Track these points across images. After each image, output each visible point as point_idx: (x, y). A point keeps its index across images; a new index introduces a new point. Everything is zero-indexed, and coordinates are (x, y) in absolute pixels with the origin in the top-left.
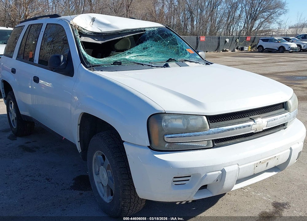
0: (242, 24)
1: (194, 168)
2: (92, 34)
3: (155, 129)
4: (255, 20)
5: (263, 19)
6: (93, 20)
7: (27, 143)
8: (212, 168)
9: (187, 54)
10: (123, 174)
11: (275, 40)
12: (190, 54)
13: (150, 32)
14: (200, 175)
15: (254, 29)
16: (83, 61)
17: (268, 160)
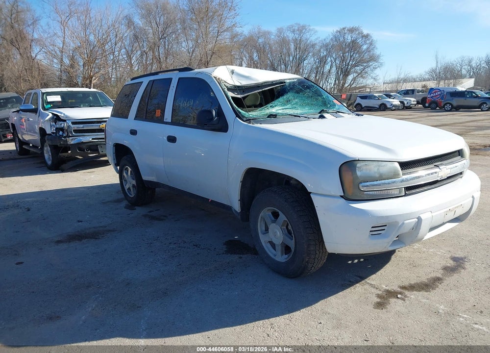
0: (332, 80)
1: (392, 216)
2: (233, 88)
3: (348, 177)
4: (347, 75)
5: (357, 75)
6: (233, 72)
7: (150, 212)
8: (408, 216)
9: (335, 105)
10: (308, 228)
11: (375, 97)
12: (338, 105)
13: (290, 83)
14: (397, 223)
15: (346, 85)
16: (238, 115)
17: (456, 208)
